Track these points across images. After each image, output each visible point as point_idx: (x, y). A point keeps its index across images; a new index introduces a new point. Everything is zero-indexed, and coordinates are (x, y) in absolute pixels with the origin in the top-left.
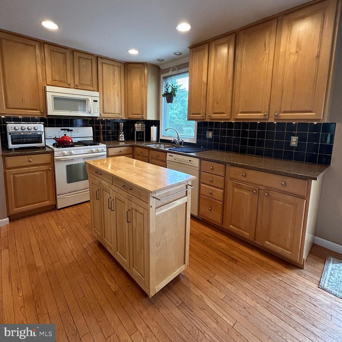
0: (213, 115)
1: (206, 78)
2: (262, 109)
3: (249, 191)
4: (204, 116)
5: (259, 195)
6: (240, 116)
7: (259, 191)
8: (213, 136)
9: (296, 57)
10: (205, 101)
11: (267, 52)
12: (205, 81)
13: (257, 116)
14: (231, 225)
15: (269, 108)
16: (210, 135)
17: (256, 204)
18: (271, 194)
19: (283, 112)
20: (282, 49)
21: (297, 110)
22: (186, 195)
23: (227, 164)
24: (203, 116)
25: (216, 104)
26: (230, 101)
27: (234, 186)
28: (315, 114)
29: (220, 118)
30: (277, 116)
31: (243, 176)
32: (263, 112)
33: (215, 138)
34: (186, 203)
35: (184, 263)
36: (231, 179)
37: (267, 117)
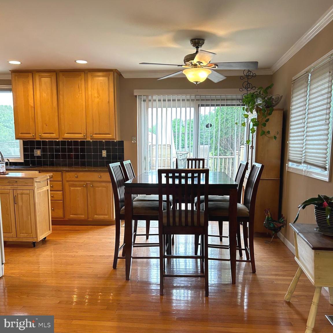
0: (42, 135)
1: (33, 102)
2: (82, 132)
3: (81, 186)
4: (35, 135)
5: (87, 188)
6: (66, 136)
7: (87, 185)
8: (41, 154)
9: (98, 99)
10: (34, 123)
11: (81, 92)
12: (32, 105)
13: (79, 137)
14: (71, 215)
15: (86, 131)
16: (38, 153)
17: (86, 194)
18: (94, 185)
19: (95, 134)
20: (90, 93)
21: (103, 133)
22: (48, 185)
23: (63, 172)
24: (33, 136)
25: (45, 126)
26: (57, 124)
27: (70, 186)
28: (111, 135)
29: (50, 137)
30: (91, 136)
31: (75, 177)
32: (82, 133)
33: (44, 156)
34: (48, 190)
35: (50, 230)
36: (68, 181)
37: (86, 137)
